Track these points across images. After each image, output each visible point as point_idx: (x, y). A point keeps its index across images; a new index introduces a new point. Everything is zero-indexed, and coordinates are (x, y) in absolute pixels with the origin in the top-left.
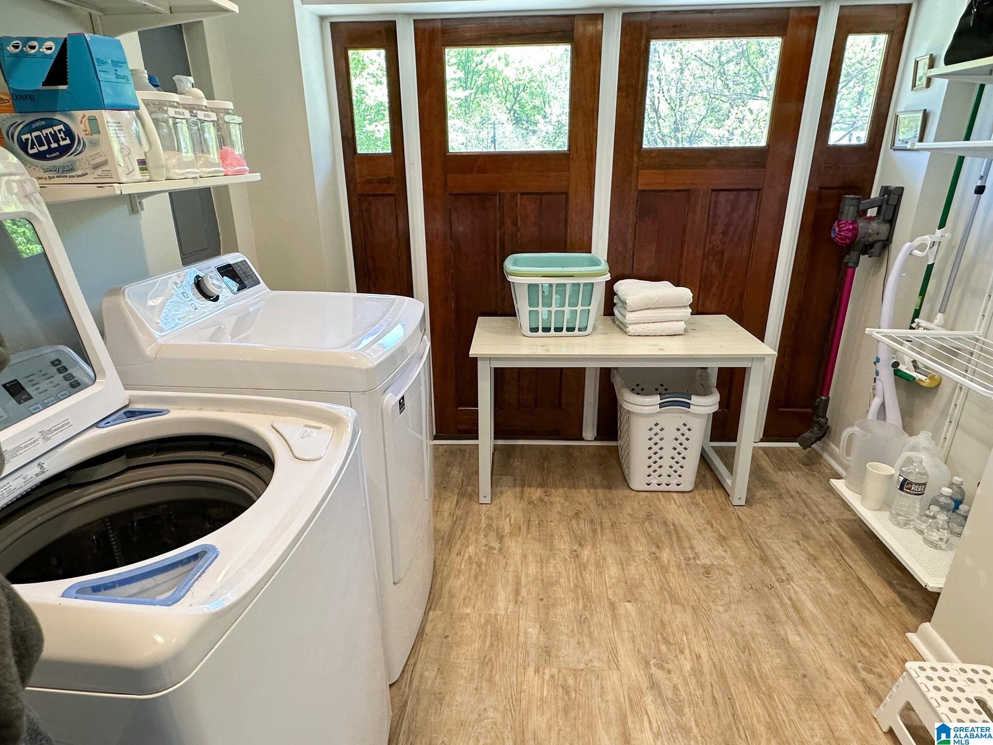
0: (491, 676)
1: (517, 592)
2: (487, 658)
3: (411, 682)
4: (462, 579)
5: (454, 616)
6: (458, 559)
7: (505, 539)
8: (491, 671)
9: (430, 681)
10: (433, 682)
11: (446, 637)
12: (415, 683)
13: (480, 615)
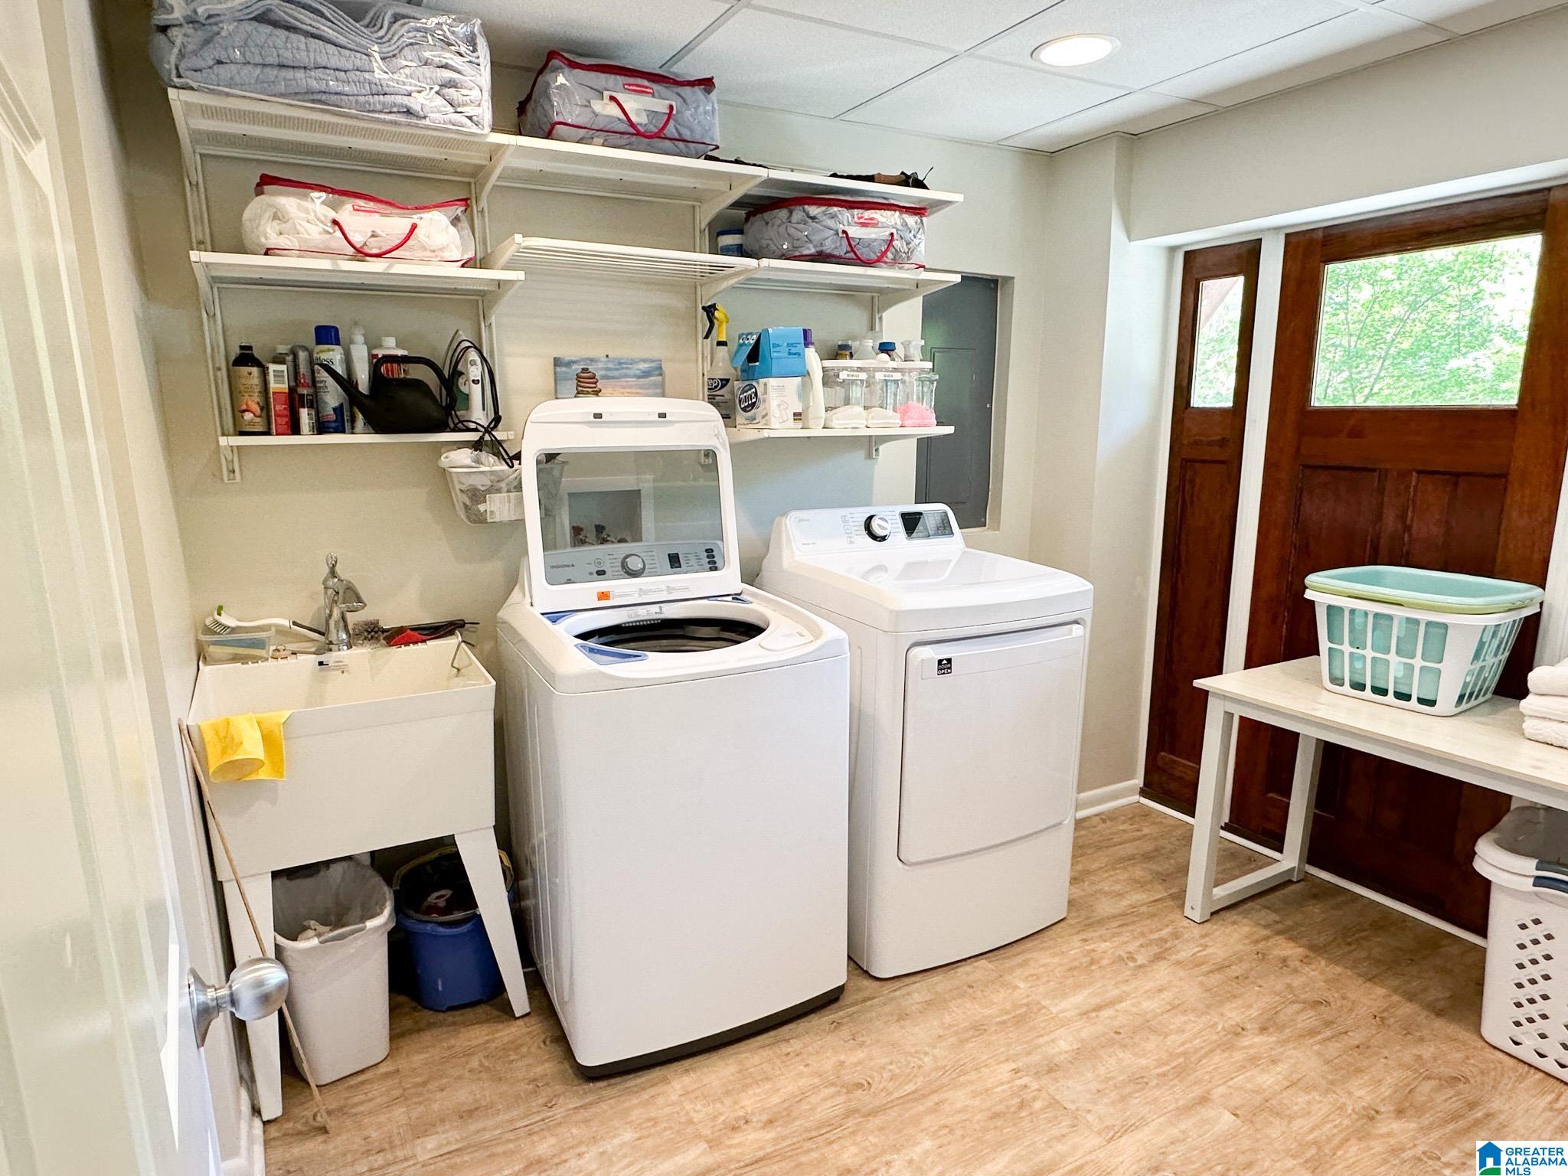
0: (967, 1040)
1: (1098, 1008)
2: (984, 1027)
3: (895, 990)
4: (1056, 960)
5: (1001, 979)
6: (1078, 944)
7: (1165, 962)
8: (974, 1037)
9: (911, 1001)
10: (912, 1005)
11: (971, 987)
12: (897, 993)
13: (1028, 996)
